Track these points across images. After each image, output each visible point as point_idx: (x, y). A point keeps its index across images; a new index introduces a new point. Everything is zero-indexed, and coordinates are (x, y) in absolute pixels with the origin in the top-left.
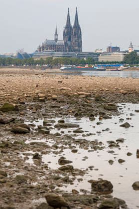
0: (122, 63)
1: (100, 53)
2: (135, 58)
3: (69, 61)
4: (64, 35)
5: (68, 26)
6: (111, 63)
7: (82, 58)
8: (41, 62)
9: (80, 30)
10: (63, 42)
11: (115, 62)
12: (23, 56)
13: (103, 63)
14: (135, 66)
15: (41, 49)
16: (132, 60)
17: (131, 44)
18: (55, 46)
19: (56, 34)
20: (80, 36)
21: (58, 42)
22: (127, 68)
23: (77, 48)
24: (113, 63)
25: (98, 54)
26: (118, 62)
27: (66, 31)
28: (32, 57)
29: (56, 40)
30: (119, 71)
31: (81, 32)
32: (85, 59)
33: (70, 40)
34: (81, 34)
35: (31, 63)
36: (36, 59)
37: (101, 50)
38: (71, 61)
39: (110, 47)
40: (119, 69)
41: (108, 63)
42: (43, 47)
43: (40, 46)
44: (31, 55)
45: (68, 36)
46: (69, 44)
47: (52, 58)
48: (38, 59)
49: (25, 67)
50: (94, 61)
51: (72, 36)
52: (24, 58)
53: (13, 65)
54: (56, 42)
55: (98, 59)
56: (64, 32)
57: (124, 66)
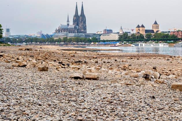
0: (118, 41)
1: (101, 34)
2: (126, 37)
3: (80, 40)
4: (73, 21)
5: (76, 15)
6: (109, 41)
7: (89, 38)
8: (59, 41)
9: (85, 18)
10: (73, 26)
11: (113, 41)
12: (45, 36)
13: (104, 41)
14: (128, 43)
15: (58, 31)
16: (125, 39)
17: (121, 27)
18: (68, 29)
19: (68, 21)
20: (85, 22)
21: (69, 26)
22: (122, 45)
23: (83, 30)
24: (111, 41)
25: (100, 35)
26: (115, 41)
27: (75, 18)
28: (52, 37)
29: (68, 25)
30: (116, 46)
31: (85, 19)
32: (91, 38)
33: (78, 25)
34: (85, 21)
35: (52, 41)
36: (55, 39)
37: (101, 32)
38: (81, 40)
39: (105, 30)
40: (116, 45)
41: (108, 41)
42: (59, 30)
43: (56, 29)
44: (52, 36)
45: (77, 22)
46: (77, 27)
47: (67, 38)
48: (57, 38)
49: (48, 45)
50: (97, 40)
51: (79, 22)
52: (46, 38)
53: (38, 43)
54: (68, 26)
55: (100, 38)
56: (74, 19)
57: (120, 43)
